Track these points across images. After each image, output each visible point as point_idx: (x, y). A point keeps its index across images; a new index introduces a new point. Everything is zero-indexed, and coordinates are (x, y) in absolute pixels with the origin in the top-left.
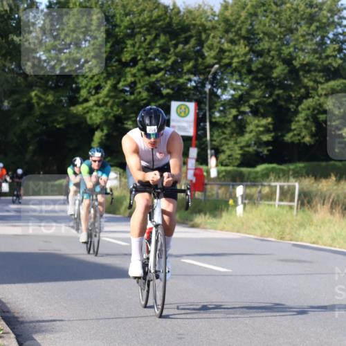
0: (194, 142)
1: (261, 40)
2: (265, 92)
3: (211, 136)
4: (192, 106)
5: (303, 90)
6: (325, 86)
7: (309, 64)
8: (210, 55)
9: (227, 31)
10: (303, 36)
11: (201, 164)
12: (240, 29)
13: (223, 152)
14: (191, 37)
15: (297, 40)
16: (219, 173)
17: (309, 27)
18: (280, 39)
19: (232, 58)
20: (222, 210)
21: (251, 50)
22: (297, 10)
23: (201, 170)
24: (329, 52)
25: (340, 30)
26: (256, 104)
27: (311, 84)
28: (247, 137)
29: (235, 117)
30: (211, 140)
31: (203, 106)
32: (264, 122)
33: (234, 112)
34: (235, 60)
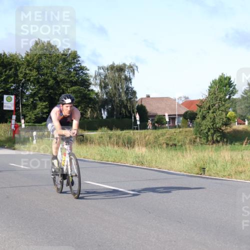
0: (14, 113)
1: (43, 69)
2: (45, 91)
3: (22, 110)
4: (13, 97)
5: (61, 90)
6: (71, 89)
7: (64, 80)
8: (21, 76)
9: (28, 66)
10: (61, 68)
11: (18, 122)
12: (34, 65)
13: (27, 117)
14: (12, 68)
15: (59, 69)
16: (25, 126)
17: (63, 64)
18: (51, 69)
19: (31, 77)
20: (26, 142)
21: (39, 74)
22: (58, 57)
23: (17, 125)
24: (72, 74)
25: (77, 65)
26: (42, 96)
27: (65, 88)
28: (38, 110)
29: (33, 102)
30: (22, 112)
31: (18, 97)
32: (45, 104)
33: (32, 100)
34: (32, 78)
